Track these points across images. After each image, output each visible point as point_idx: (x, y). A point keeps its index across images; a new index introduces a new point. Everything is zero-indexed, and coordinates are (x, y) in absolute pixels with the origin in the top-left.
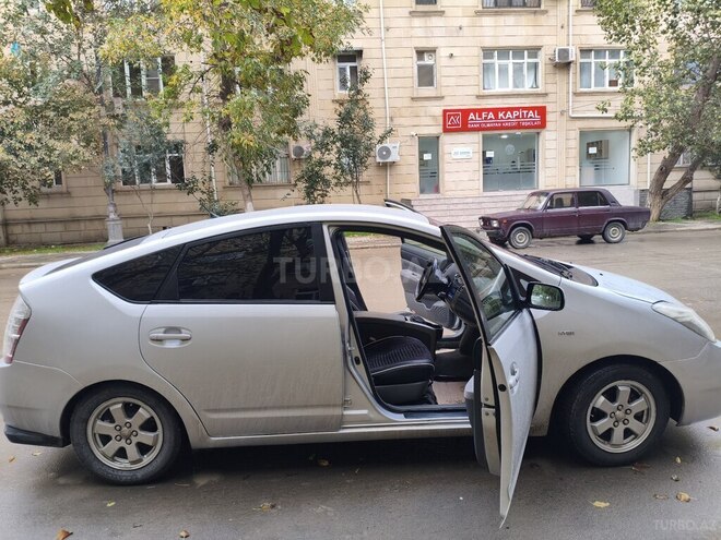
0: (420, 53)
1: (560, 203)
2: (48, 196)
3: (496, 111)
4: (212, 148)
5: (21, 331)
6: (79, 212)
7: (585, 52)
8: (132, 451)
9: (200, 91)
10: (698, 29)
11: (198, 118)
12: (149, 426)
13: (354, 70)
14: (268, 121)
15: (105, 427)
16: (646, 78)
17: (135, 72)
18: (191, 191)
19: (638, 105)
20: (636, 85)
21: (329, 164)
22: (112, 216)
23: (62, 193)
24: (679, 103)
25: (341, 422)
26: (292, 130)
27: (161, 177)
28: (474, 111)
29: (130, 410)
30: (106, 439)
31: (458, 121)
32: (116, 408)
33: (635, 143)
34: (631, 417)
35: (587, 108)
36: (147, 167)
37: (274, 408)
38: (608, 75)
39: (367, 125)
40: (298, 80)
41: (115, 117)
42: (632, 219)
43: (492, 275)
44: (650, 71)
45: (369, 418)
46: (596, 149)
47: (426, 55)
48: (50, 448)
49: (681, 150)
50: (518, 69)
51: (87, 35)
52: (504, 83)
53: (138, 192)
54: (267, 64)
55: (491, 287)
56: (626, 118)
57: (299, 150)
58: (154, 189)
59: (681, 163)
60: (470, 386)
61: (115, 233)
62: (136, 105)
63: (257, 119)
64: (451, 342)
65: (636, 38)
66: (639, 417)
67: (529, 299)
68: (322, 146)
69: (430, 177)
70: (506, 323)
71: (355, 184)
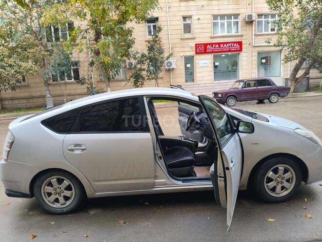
0: (185, 18)
1: (249, 85)
2: (19, 87)
3: (219, 44)
4: (92, 64)
5: (10, 147)
6: (34, 94)
7: (260, 16)
8: (61, 199)
9: (86, 38)
10: (312, 4)
11: (85, 50)
12: (69, 188)
13: (154, 27)
14: (116, 51)
15: (49, 189)
16: (288, 27)
17: (56, 30)
18: (83, 84)
19: (284, 40)
20: (283, 30)
21: (144, 70)
22: (48, 96)
23: (25, 86)
24: (303, 38)
25: (154, 185)
26: (127, 55)
27: (69, 77)
28: (209, 44)
29: (60, 181)
30: (50, 194)
31: (202, 49)
32: (54, 180)
33: (283, 57)
34: (284, 181)
35: (261, 41)
36: (63, 73)
37: (124, 179)
38: (270, 26)
39: (161, 52)
40: (130, 32)
41: (48, 51)
42: (282, 92)
43: (221, 118)
44: (290, 23)
45: (166, 183)
46: (265, 60)
47: (187, 19)
48: (25, 199)
49: (304, 60)
50: (229, 25)
51: (34, 14)
52: (223, 31)
53: (59, 85)
54: (115, 25)
55: (220, 124)
56: (279, 46)
57: (131, 64)
58: (66, 83)
59: (304, 66)
60: (212, 168)
61: (50, 103)
62: (57, 45)
63: (111, 50)
64: (202, 149)
65: (283, 9)
66: (288, 181)
67: (238, 129)
68: (141, 62)
69: (190, 75)
70: (228, 140)
71: (156, 78)
